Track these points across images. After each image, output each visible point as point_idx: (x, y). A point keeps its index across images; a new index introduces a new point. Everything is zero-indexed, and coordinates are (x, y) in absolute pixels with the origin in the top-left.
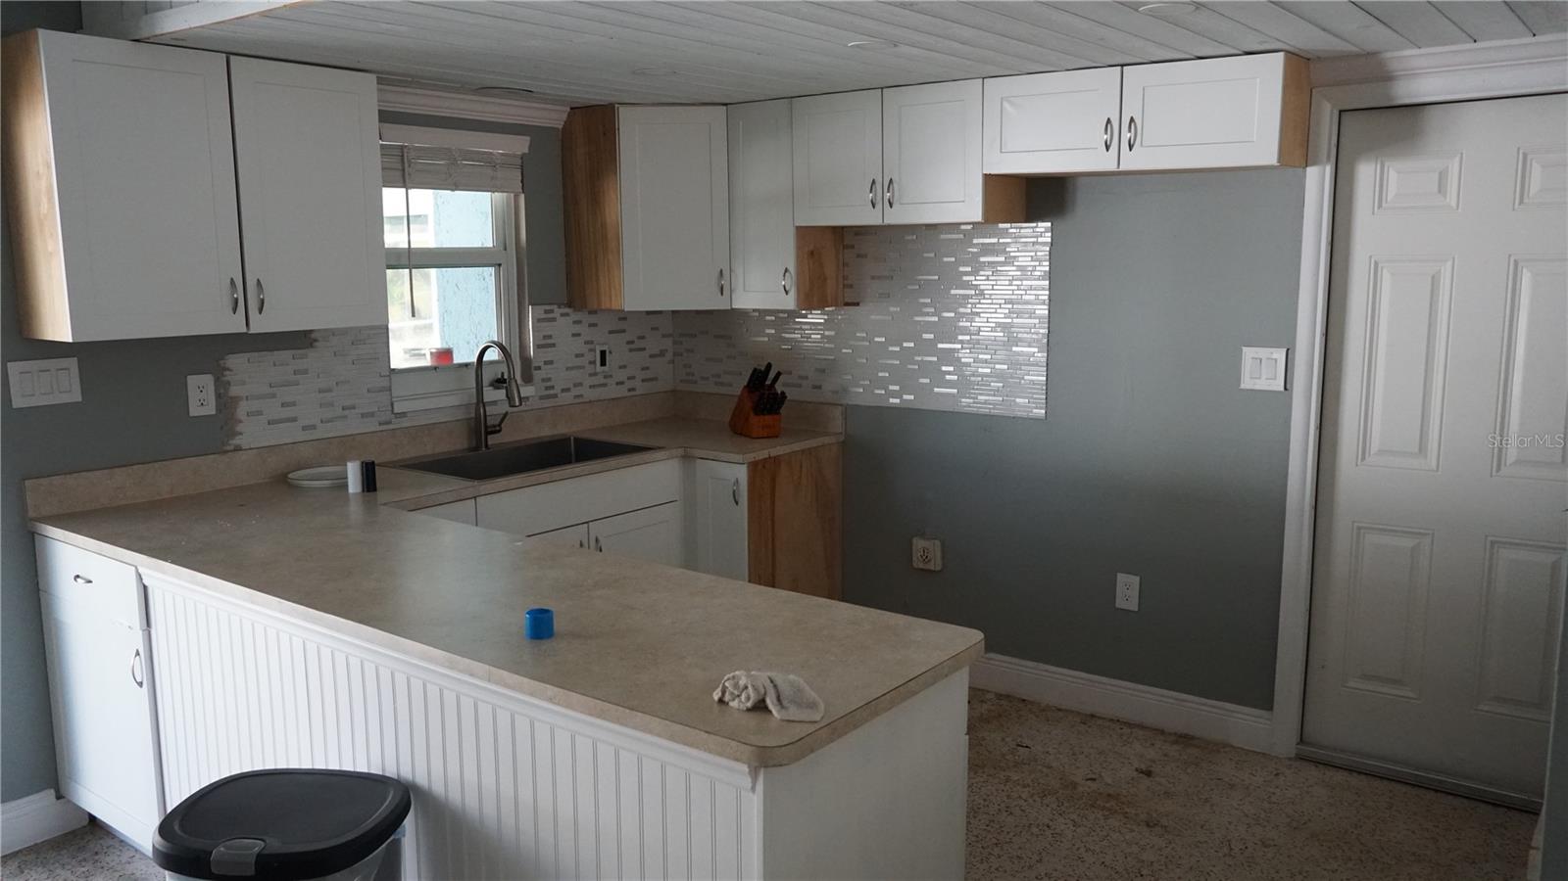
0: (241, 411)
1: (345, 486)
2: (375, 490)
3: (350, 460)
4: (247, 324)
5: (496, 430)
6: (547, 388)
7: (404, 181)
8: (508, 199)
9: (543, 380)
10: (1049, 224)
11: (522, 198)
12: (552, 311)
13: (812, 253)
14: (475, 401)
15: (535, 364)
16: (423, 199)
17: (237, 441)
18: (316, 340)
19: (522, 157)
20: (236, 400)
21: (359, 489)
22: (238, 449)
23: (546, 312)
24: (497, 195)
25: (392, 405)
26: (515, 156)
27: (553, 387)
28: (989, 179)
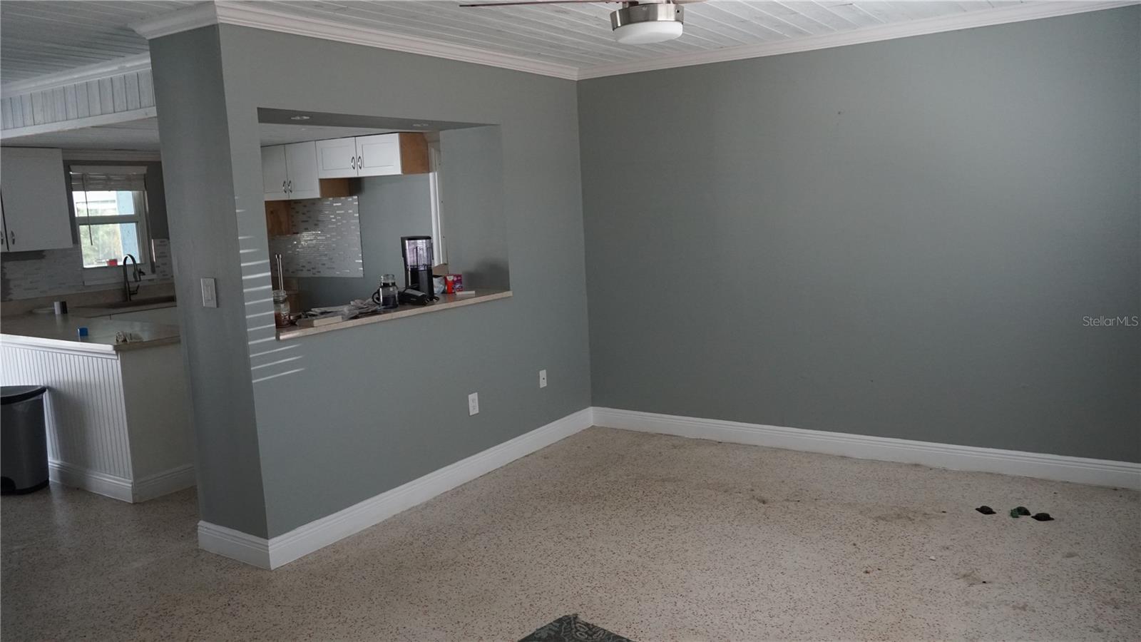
0: (12, 284)
1: (54, 313)
2: (67, 312)
3: (56, 301)
4: (8, 248)
5: (135, 293)
6: (164, 275)
7: (84, 187)
8: (140, 194)
9: (161, 272)
10: (356, 197)
11: (146, 192)
12: (164, 241)
13: (272, 212)
14: (123, 280)
15: (156, 265)
16: (93, 195)
17: (10, 297)
18: (45, 256)
19: (145, 175)
20: (9, 280)
21: (60, 313)
22: (11, 300)
23: (161, 242)
24: (135, 192)
25: (84, 283)
26: (141, 175)
27: (167, 275)
28: (322, 181)
